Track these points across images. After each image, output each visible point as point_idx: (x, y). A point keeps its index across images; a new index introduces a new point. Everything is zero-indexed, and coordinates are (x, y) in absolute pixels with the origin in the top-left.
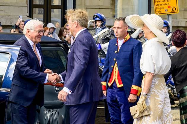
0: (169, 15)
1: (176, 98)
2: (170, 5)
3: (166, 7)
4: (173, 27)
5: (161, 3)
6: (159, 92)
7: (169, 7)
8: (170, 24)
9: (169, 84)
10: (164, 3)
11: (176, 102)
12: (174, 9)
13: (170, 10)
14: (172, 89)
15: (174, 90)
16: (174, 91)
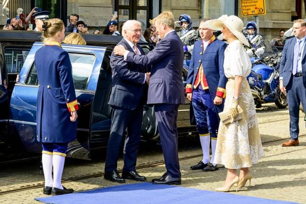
0: (256, 16)
1: (263, 101)
2: (257, 6)
3: (253, 9)
4: (260, 28)
5: (248, 4)
6: (246, 95)
7: (256, 8)
8: (257, 25)
9: (256, 87)
10: (251, 4)
11: (262, 105)
12: (261, 10)
13: (256, 12)
14: (259, 91)
15: (261, 92)
16: (261, 94)
